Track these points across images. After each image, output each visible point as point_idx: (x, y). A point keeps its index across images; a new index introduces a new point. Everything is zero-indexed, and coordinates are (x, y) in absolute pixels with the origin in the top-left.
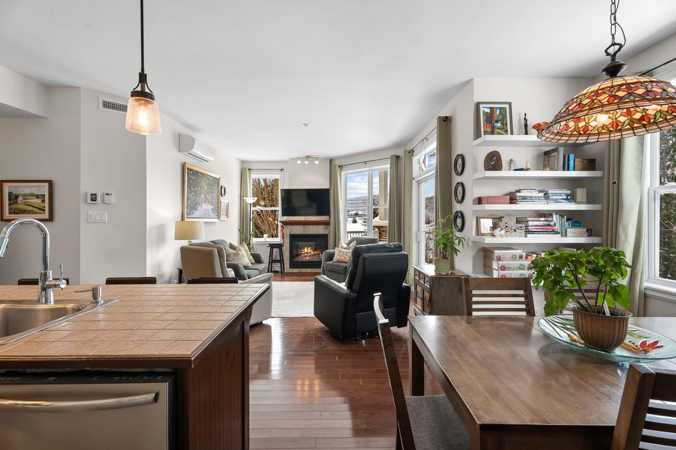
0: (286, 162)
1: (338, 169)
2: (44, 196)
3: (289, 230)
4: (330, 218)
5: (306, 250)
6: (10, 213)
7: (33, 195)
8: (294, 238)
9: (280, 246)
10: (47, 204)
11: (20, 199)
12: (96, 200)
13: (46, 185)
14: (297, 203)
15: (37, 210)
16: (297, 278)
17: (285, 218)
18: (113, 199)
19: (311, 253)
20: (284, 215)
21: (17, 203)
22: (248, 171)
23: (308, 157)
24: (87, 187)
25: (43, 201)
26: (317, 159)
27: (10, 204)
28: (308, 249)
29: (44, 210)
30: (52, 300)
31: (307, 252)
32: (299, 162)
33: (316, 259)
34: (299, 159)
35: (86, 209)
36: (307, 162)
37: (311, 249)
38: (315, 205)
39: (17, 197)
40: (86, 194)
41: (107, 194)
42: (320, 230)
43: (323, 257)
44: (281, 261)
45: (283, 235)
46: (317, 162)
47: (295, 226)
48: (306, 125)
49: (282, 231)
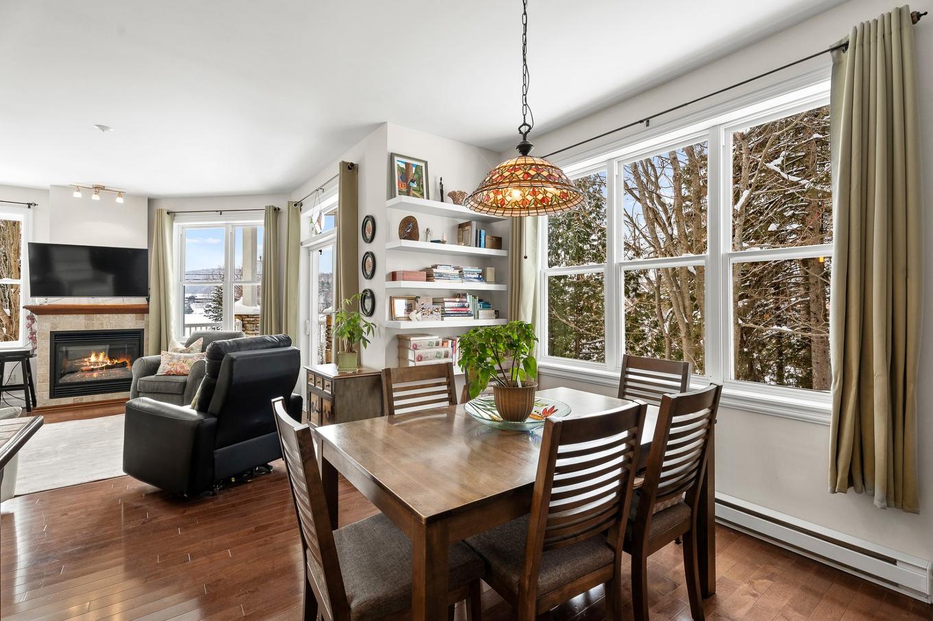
0: (45, 191)
1: (167, 218)
3: (46, 325)
4: (148, 300)
5: (93, 358)
8: (59, 339)
9: (24, 357)
14: (62, 271)
16: (70, 414)
17: (39, 301)
19: (103, 363)
20: (35, 292)
23: (98, 189)
26: (120, 194)
28: (97, 356)
31: (96, 361)
32: (77, 195)
33: (117, 374)
34: (78, 189)
36: (96, 197)
37: (105, 356)
38: (110, 278)
42: (128, 322)
43: (135, 369)
44: (28, 386)
45: (33, 333)
46: (120, 200)
47: (67, 316)
48: (103, 128)
49: (29, 326)
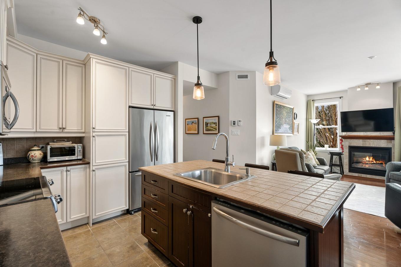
0: (346, 91)
2: (216, 123)
3: (347, 143)
4: (394, 133)
5: (367, 159)
6: (206, 131)
7: (213, 123)
8: (352, 149)
9: (339, 155)
10: (217, 127)
11: (209, 124)
12: (235, 124)
13: (217, 118)
14: (352, 121)
15: (214, 129)
16: (357, 180)
17: (344, 134)
18: (241, 124)
19: (372, 161)
20: (343, 131)
21: (208, 126)
22: (312, 102)
23: (367, 85)
24: (232, 119)
25: (216, 125)
26: (378, 84)
27: (206, 127)
28: (370, 159)
29: (216, 129)
30: (230, 171)
31: (368, 161)
32: (359, 89)
33: (378, 167)
34: (359, 87)
35: (231, 129)
36: (367, 89)
37: (373, 159)
38: (372, 123)
39: (208, 124)
40: (231, 121)
41: (239, 121)
42: (383, 144)
43: (387, 167)
44: (341, 165)
45: (342, 146)
46: (378, 87)
47: (357, 140)
48: (371, 58)
49: (341, 143)
